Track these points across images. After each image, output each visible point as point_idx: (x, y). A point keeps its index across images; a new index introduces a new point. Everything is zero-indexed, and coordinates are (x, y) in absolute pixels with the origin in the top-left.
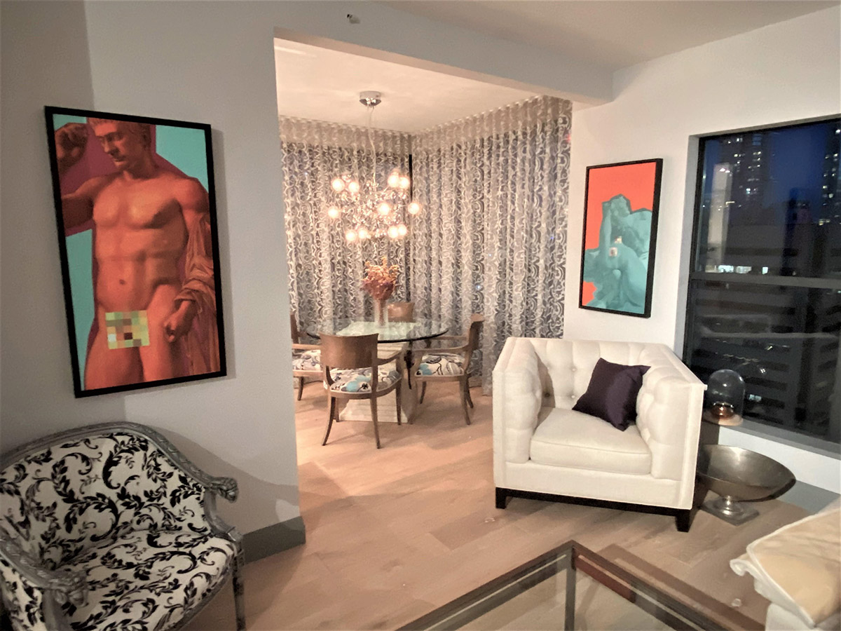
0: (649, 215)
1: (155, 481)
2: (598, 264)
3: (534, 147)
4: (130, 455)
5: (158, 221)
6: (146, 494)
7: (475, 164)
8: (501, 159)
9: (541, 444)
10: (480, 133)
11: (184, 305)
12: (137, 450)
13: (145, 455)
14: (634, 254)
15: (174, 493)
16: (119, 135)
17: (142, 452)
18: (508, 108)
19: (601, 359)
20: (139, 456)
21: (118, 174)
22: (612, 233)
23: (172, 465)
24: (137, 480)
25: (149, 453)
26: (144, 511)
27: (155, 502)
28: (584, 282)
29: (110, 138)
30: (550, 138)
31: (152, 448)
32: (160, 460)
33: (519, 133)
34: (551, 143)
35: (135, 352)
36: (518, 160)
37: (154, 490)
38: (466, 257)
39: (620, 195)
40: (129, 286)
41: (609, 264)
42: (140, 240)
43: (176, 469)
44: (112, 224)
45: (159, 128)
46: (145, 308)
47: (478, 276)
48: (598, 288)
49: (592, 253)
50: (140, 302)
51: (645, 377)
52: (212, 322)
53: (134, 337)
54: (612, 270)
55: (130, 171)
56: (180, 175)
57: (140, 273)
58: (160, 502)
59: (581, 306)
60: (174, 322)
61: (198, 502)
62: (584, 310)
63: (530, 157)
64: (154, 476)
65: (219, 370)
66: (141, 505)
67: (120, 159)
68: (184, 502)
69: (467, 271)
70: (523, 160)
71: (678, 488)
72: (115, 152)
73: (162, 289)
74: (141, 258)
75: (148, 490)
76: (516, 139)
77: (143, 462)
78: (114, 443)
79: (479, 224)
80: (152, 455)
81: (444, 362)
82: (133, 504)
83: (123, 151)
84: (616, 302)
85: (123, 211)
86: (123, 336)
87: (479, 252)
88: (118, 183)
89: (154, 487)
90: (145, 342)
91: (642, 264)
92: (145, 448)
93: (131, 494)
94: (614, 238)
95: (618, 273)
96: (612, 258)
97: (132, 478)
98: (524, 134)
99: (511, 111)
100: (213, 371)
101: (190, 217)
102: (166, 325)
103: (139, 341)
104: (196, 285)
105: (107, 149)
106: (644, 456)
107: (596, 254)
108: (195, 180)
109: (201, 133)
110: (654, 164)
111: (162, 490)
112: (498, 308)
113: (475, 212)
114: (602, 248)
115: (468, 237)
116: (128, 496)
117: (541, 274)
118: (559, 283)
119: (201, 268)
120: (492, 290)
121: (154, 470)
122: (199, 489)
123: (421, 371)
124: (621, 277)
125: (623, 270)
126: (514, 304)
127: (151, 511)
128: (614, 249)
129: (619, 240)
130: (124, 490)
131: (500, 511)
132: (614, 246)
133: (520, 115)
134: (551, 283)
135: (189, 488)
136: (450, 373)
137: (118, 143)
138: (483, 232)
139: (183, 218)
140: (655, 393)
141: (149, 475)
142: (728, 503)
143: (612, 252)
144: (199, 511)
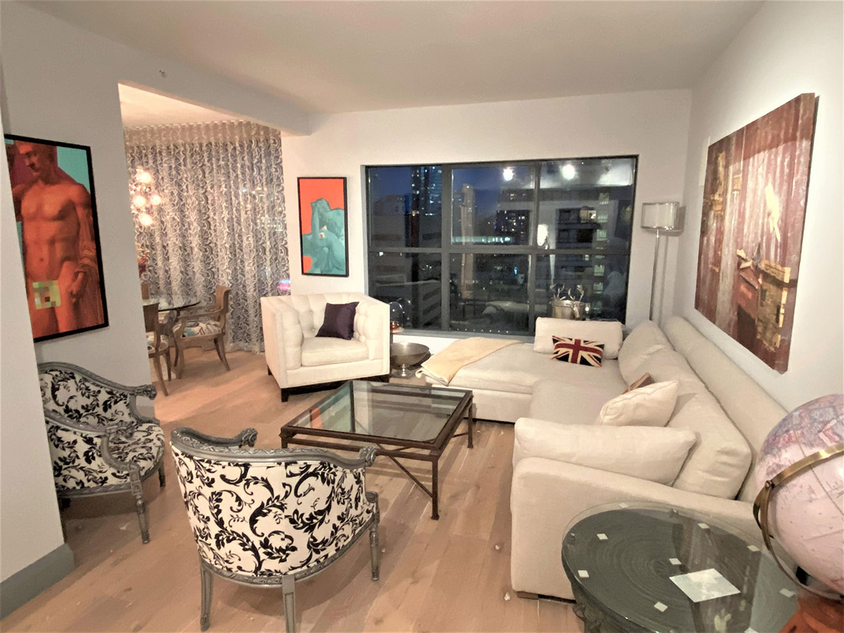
0: (342, 212)
1: (88, 397)
2: (312, 244)
3: (252, 157)
4: (65, 383)
5: (62, 215)
6: (83, 407)
7: (196, 164)
8: (222, 163)
9: (309, 354)
10: (199, 139)
11: (80, 276)
12: (69, 379)
13: (76, 382)
14: (336, 237)
15: (105, 403)
16: (35, 153)
17: (72, 381)
18: (224, 124)
19: (328, 304)
20: (71, 383)
21: (34, 182)
22: (320, 224)
23: (98, 386)
24: (75, 398)
25: (78, 380)
26: (82, 420)
27: (91, 412)
28: (304, 257)
29: (28, 155)
30: (265, 153)
31: (78, 378)
32: (87, 384)
33: (237, 145)
34: (265, 156)
35: (52, 310)
36: (239, 165)
37: (89, 403)
38: (195, 242)
39: (323, 198)
40: (46, 262)
41: (320, 243)
42: (51, 229)
43: (102, 387)
44: (33, 218)
45: (59, 149)
46: (57, 278)
47: (208, 257)
48: (314, 260)
49: (307, 237)
50: (53, 275)
51: (357, 308)
52: (97, 286)
53: (51, 300)
54: (322, 248)
55: (43, 180)
56: (72, 182)
57: (52, 252)
58: (94, 411)
59: (303, 273)
60: (75, 288)
61: (125, 405)
62: (305, 276)
63: (249, 164)
64: (87, 394)
65: (103, 322)
66: (80, 415)
67: (36, 170)
68: (114, 407)
69: (197, 253)
70: (242, 166)
71: (382, 363)
72: (32, 165)
73: (66, 264)
74: (52, 242)
75: (84, 405)
76: (235, 149)
77: (76, 386)
78: (51, 377)
79: (205, 213)
80: (80, 382)
81: (201, 325)
82: (74, 416)
83: (37, 165)
84: (327, 268)
85: (40, 207)
86: (44, 299)
87: (206, 237)
88: (35, 188)
89: (88, 402)
90: (58, 304)
91: (342, 244)
92: (73, 378)
93: (73, 409)
94: (321, 226)
95: (326, 249)
96: (322, 239)
97: (71, 398)
98: (241, 146)
99: (227, 127)
100: (100, 323)
101: (81, 212)
102: (70, 291)
103: (54, 303)
104: (86, 261)
105: (27, 164)
106: (364, 349)
107: (310, 237)
108: (83, 187)
109: (85, 152)
110: (342, 180)
111: (95, 403)
112: (232, 281)
113: (199, 204)
114: (313, 232)
115: (195, 224)
116: (71, 411)
117: (268, 253)
118: (283, 259)
119: (89, 250)
120: (225, 267)
121: (86, 392)
122: (125, 396)
123: (185, 334)
124: (329, 252)
125: (330, 247)
126: (246, 277)
127: (88, 418)
128: (322, 233)
129: (325, 228)
130: (67, 406)
131: (285, 403)
132: (323, 231)
133: (236, 131)
134: (276, 259)
135: (117, 397)
136: (211, 332)
137: (34, 159)
138: (209, 220)
139: (77, 214)
140: (366, 315)
141: (83, 395)
142: (404, 370)
143: (321, 236)
144: (127, 411)
